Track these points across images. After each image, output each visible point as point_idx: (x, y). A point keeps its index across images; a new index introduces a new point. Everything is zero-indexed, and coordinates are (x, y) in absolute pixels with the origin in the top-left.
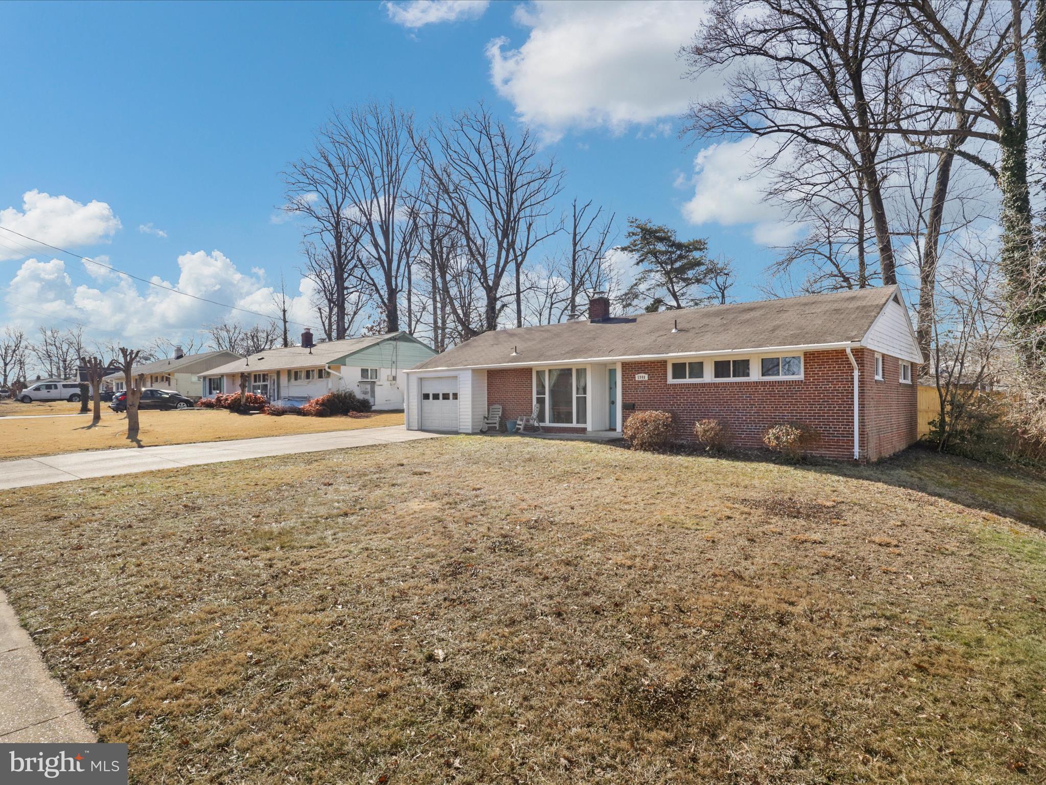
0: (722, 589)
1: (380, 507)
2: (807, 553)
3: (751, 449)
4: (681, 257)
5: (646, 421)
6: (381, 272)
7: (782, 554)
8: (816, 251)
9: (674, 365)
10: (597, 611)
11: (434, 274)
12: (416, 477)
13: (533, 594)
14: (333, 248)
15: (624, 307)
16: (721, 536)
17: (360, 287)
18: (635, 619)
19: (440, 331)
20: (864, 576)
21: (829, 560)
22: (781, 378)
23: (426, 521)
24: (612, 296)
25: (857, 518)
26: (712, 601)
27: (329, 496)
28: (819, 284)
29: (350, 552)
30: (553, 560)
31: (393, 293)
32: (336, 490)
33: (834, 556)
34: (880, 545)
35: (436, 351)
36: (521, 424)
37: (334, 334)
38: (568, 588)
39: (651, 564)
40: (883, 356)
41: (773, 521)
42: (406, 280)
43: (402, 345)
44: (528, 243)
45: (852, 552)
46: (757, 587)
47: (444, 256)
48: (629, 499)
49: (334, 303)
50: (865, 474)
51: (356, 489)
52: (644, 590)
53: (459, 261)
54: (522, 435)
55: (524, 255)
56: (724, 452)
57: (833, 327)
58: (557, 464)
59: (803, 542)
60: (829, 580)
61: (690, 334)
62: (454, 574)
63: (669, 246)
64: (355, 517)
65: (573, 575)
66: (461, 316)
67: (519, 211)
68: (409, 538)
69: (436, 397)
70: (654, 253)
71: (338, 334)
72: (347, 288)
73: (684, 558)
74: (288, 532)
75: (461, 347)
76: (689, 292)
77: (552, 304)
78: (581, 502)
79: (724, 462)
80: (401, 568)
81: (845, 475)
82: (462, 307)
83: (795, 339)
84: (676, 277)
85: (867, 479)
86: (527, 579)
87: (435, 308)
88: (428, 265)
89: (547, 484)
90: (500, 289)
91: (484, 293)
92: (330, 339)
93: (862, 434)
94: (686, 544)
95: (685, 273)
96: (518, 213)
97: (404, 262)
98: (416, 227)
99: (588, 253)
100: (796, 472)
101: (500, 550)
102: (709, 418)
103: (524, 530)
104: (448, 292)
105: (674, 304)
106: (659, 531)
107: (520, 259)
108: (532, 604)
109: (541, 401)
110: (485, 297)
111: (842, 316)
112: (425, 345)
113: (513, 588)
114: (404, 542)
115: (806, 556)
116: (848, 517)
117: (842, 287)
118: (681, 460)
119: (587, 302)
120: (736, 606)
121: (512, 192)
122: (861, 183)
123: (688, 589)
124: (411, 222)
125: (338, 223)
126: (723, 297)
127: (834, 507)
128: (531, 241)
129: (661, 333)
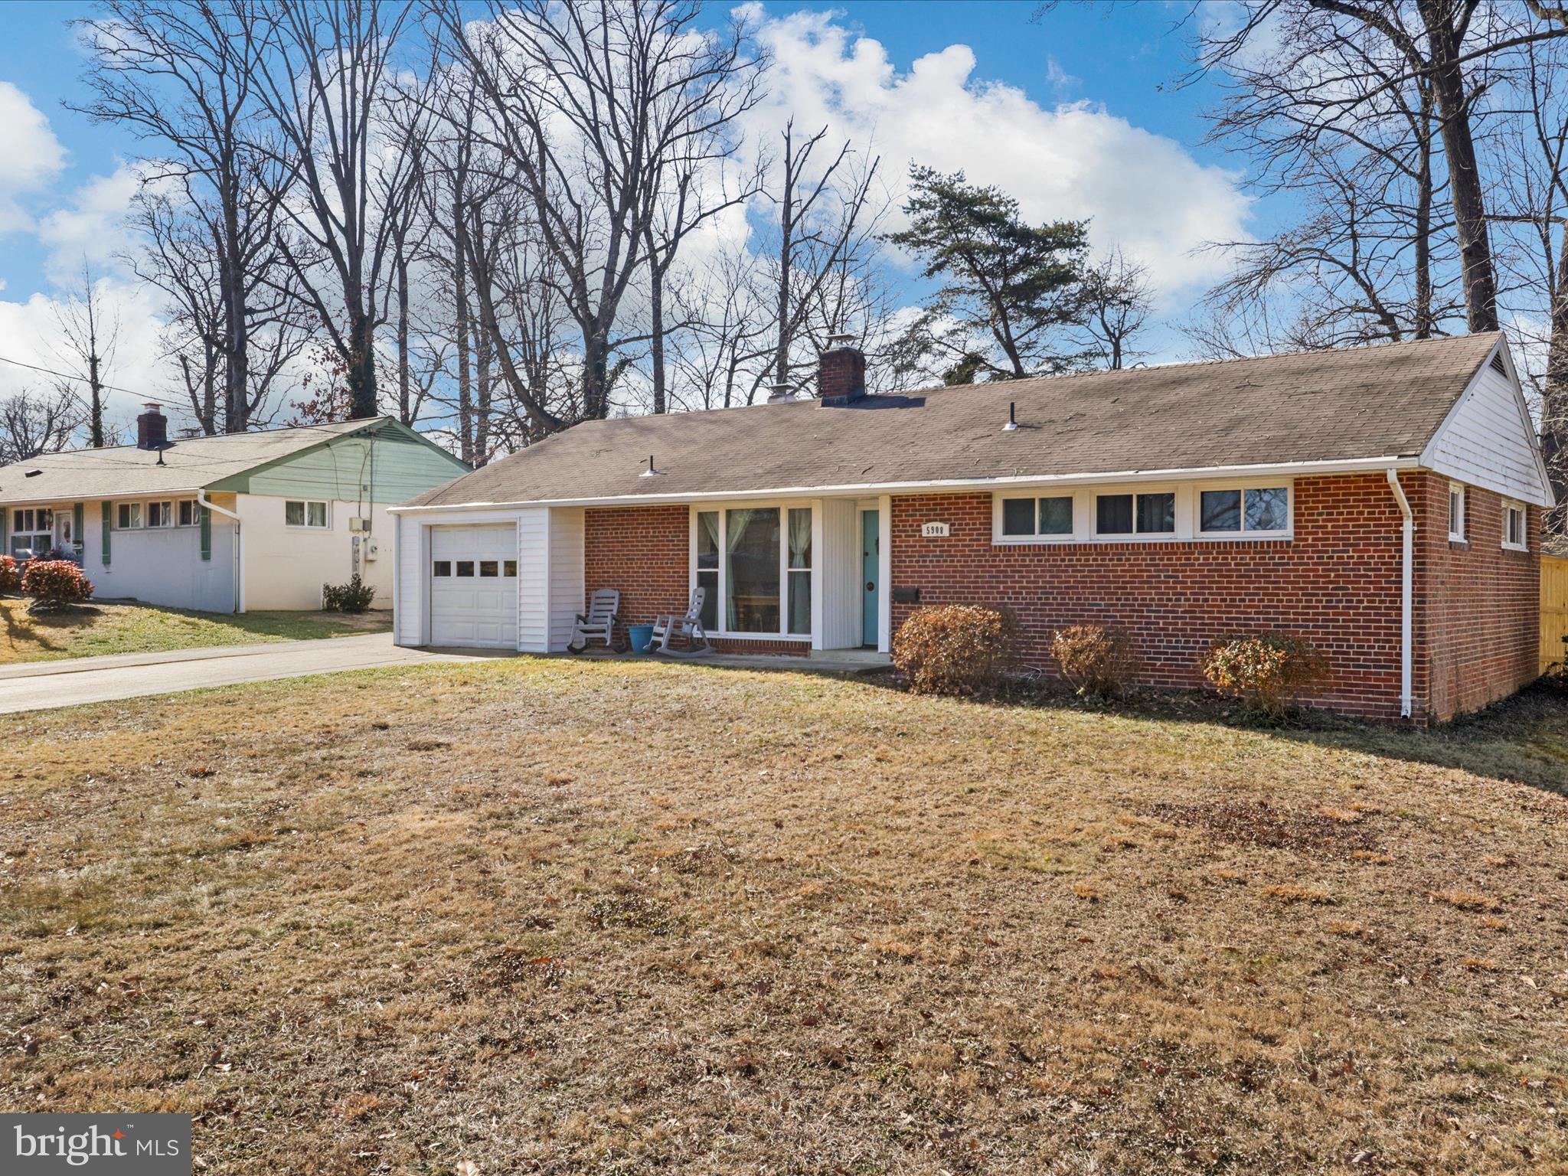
0: (1115, 1007)
1: (331, 826)
2: (1301, 927)
3: (1175, 692)
4: (1026, 262)
5: (944, 628)
6: (336, 274)
7: (1246, 927)
8: (1323, 255)
9: (1008, 504)
10: (834, 1061)
11: (460, 285)
12: (417, 757)
13: (689, 1025)
14: (218, 215)
15: (898, 371)
16: (1110, 886)
17: (283, 309)
18: (921, 1078)
19: (475, 419)
20: (1426, 977)
21: (1348, 942)
22: (1244, 535)
23: (440, 858)
24: (870, 346)
25: (1409, 847)
26: (1093, 1036)
27: (205, 802)
28: (1328, 328)
29: (255, 933)
30: (736, 944)
31: (363, 327)
32: (223, 788)
33: (1359, 933)
34: (1461, 908)
35: (466, 464)
36: (662, 633)
37: (220, 420)
38: (768, 1008)
39: (955, 952)
40: (1468, 488)
41: (1225, 853)
42: (394, 297)
43: (385, 448)
44: (680, 220)
45: (1400, 923)
46: (1193, 1002)
47: (487, 243)
48: (905, 805)
49: (219, 345)
50: (1426, 749)
51: (272, 784)
52: (940, 1010)
53: (521, 257)
54: (665, 658)
55: (671, 247)
56: (1117, 699)
57: (1359, 423)
58: (743, 725)
59: (1290, 902)
60: (1349, 986)
61: (1043, 436)
62: (505, 982)
63: (1001, 236)
64: (267, 850)
65: (781, 978)
66: (526, 384)
67: (661, 146)
68: (398, 898)
69: (465, 569)
70: (968, 251)
71: (229, 420)
72: (252, 311)
73: (1030, 937)
74: (99, 890)
75: (525, 456)
76: (1042, 342)
77: (735, 362)
78: (798, 811)
79: (1117, 722)
80: (379, 971)
81: (1381, 752)
82: (527, 362)
83: (1276, 450)
84: (1014, 306)
85: (1430, 762)
86: (675, 990)
87: (464, 365)
88: (448, 262)
89: (720, 770)
90: (616, 325)
91: (579, 330)
92: (210, 431)
93: (1419, 661)
94: (1034, 906)
95: (1036, 296)
96: (659, 150)
97: (389, 255)
98: (417, 175)
99: (819, 246)
100: (1272, 743)
101: (613, 922)
102: (1083, 624)
103: (668, 877)
104: (495, 328)
105: (1008, 365)
106: (973, 877)
107: (662, 256)
108: (687, 1047)
109: (708, 582)
110: (582, 343)
111: (1378, 400)
112: (441, 451)
113: (641, 1012)
114: (387, 907)
115: (1299, 933)
116: (1389, 843)
117: (1377, 336)
118: (1021, 715)
119: (814, 359)
120: (1146, 1046)
121: (646, 100)
122: (1426, 103)
123: (1039, 1007)
124: (407, 160)
125: (228, 155)
126: (1117, 353)
127: (1358, 822)
128: (689, 217)
129: (980, 432)
